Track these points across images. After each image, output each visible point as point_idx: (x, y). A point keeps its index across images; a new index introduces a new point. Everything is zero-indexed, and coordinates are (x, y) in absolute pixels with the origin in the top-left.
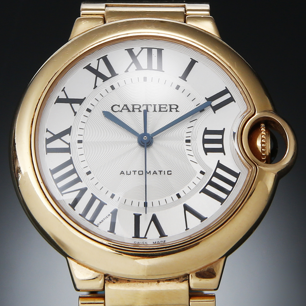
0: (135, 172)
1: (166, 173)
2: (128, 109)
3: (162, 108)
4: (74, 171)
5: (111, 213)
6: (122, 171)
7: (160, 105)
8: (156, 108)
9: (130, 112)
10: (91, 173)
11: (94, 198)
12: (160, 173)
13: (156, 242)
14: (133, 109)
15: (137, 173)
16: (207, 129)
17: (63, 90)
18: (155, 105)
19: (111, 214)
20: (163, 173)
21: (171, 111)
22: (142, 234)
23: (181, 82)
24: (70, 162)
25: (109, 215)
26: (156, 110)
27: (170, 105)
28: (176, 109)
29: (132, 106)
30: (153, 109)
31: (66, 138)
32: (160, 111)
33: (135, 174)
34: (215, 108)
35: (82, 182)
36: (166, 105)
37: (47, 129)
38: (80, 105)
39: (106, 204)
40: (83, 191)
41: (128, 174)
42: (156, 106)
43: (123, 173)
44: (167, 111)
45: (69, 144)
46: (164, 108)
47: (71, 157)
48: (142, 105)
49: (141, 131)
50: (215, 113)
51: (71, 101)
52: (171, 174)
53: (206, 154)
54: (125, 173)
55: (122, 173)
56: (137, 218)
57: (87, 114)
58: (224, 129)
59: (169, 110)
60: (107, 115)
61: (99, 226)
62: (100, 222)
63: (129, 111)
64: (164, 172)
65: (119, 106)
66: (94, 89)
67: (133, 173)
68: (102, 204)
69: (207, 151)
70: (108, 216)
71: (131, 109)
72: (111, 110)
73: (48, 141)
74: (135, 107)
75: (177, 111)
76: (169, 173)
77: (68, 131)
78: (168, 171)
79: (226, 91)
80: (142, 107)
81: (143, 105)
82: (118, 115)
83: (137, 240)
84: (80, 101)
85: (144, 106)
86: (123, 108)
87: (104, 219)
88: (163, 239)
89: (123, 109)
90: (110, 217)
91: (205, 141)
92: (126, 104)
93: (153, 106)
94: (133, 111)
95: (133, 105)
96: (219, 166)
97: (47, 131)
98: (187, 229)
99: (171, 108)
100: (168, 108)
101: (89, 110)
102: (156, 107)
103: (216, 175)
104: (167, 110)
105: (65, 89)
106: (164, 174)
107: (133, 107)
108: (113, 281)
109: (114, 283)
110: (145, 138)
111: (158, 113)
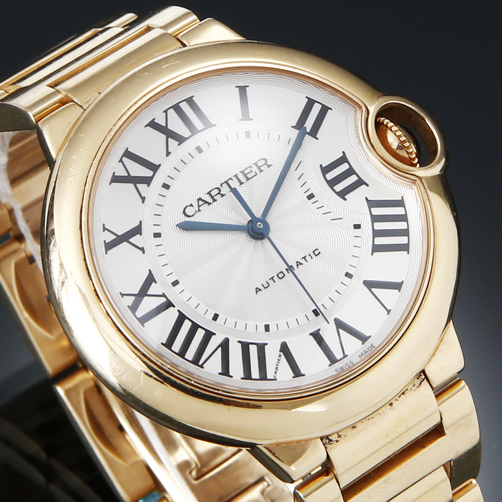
0: (273, 280)
1: (312, 255)
2: (206, 202)
3: (248, 173)
4: (195, 327)
5: (280, 351)
6: (257, 288)
7: (242, 172)
8: (241, 179)
9: (211, 205)
10: (218, 315)
11: (245, 347)
12: (305, 259)
13: (362, 354)
14: (212, 197)
15: (276, 278)
16: (324, 166)
17: (105, 229)
18: (236, 176)
19: (281, 353)
20: (308, 258)
21: (261, 171)
22: (338, 355)
23: (247, 125)
24: (182, 318)
25: (280, 356)
26: (242, 181)
27: (256, 164)
28: (265, 164)
29: (208, 195)
30: (238, 182)
31: (153, 289)
32: (248, 179)
33: (274, 282)
34: (314, 133)
35: (215, 334)
36: (250, 167)
37: (120, 293)
38: (141, 235)
39: (267, 344)
40: (225, 346)
41: (267, 287)
42: (238, 175)
43: (260, 290)
44: (256, 174)
45: (164, 295)
46: (250, 172)
47: (179, 311)
48: (220, 187)
49: (244, 219)
50: (317, 139)
51: (126, 237)
52: (320, 253)
53: (346, 200)
54: (262, 288)
55: (258, 290)
56: (317, 336)
57: (158, 240)
58: (343, 152)
59: (258, 172)
60: (186, 227)
61: (276, 378)
62: (275, 372)
63: (209, 204)
64: (309, 255)
65: (191, 205)
66: (143, 202)
67: (271, 282)
68: (261, 348)
69: (342, 194)
70: (279, 358)
71: (210, 201)
72: (186, 217)
73: (134, 308)
74: (213, 193)
75: (269, 166)
76: (317, 253)
77: (150, 279)
78: (314, 252)
79: (311, 103)
80: (221, 188)
81: (221, 185)
82: (198, 218)
83: (337, 366)
84: (137, 230)
85: (223, 185)
86: (198, 204)
87: (277, 365)
88: (368, 343)
89: (199, 206)
90: (283, 358)
91: (332, 183)
92: (199, 198)
93: (234, 178)
94: (214, 200)
95: (209, 193)
96: (372, 204)
97: (123, 295)
98: (389, 312)
99: (259, 168)
100: (255, 169)
101: (157, 235)
102: (239, 177)
103: (375, 219)
104: (256, 172)
105: (106, 226)
106: (312, 258)
107: (211, 195)
108: (334, 440)
109: (337, 441)
110: (260, 225)
111: (247, 184)
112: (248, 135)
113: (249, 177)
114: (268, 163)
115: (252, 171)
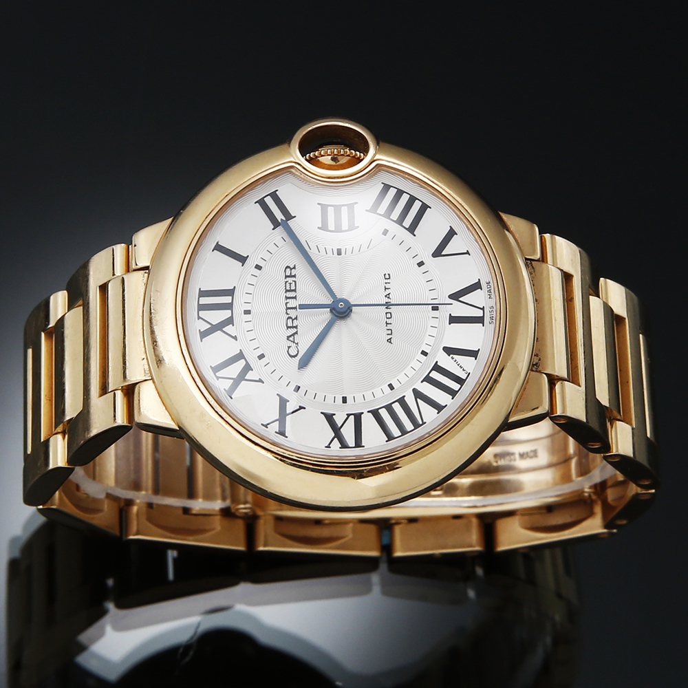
0: (389, 324)
1: (387, 281)
2: (293, 335)
3: (290, 288)
4: (389, 408)
5: (449, 356)
6: (387, 340)
7: (287, 291)
8: (291, 296)
9: (299, 332)
10: (391, 384)
11: (428, 379)
12: (387, 289)
13: (489, 295)
14: (293, 327)
15: (389, 321)
16: (320, 226)
17: (266, 426)
18: (287, 298)
19: (451, 356)
20: (387, 286)
21: (294, 276)
22: (479, 313)
23: (250, 263)
24: (375, 414)
25: (452, 358)
26: (294, 296)
27: (286, 277)
28: (291, 269)
29: (289, 329)
30: (293, 300)
31: (339, 420)
32: (295, 291)
33: (391, 323)
34: (288, 216)
35: (404, 396)
36: (286, 282)
38: (288, 401)
39: (437, 362)
40: (418, 394)
41: (392, 332)
42: (287, 296)
43: (390, 339)
44: (295, 282)
45: (349, 415)
46: (290, 286)
47: (368, 412)
48: (288, 316)
49: (326, 315)
50: (295, 217)
51: (283, 414)
52: (389, 274)
53: (358, 227)
54: (390, 336)
55: (389, 341)
56: (454, 320)
57: (301, 391)
58: (319, 204)
59: (294, 279)
60: (304, 363)
61: (468, 372)
62: (463, 370)
63: (296, 333)
64: (385, 283)
65: (289, 347)
66: (263, 383)
67: (389, 327)
68: (437, 368)
69: (352, 227)
70: (454, 360)
72: (296, 358)
73: (344, 445)
74: (290, 325)
75: (294, 268)
76: (387, 277)
77: (330, 418)
78: (385, 279)
79: (262, 203)
81: (287, 314)
82: (303, 349)
83: (487, 320)
84: (283, 402)
86: (292, 341)
87: (458, 365)
88: (483, 285)
89: (294, 342)
90: (455, 357)
91: (338, 229)
92: (286, 338)
93: (288, 300)
94: (296, 327)
95: (288, 327)
96: (374, 210)
97: (329, 446)
98: (468, 253)
99: (291, 276)
100: (290, 280)
101: (297, 389)
102: (289, 296)
103: (387, 215)
104: (293, 281)
105: (265, 424)
106: (389, 283)
107: (290, 327)
108: (537, 361)
109: (540, 360)
110: (341, 305)
111: (298, 294)
112: (258, 267)
113: (294, 288)
114: (292, 267)
115: (290, 284)
